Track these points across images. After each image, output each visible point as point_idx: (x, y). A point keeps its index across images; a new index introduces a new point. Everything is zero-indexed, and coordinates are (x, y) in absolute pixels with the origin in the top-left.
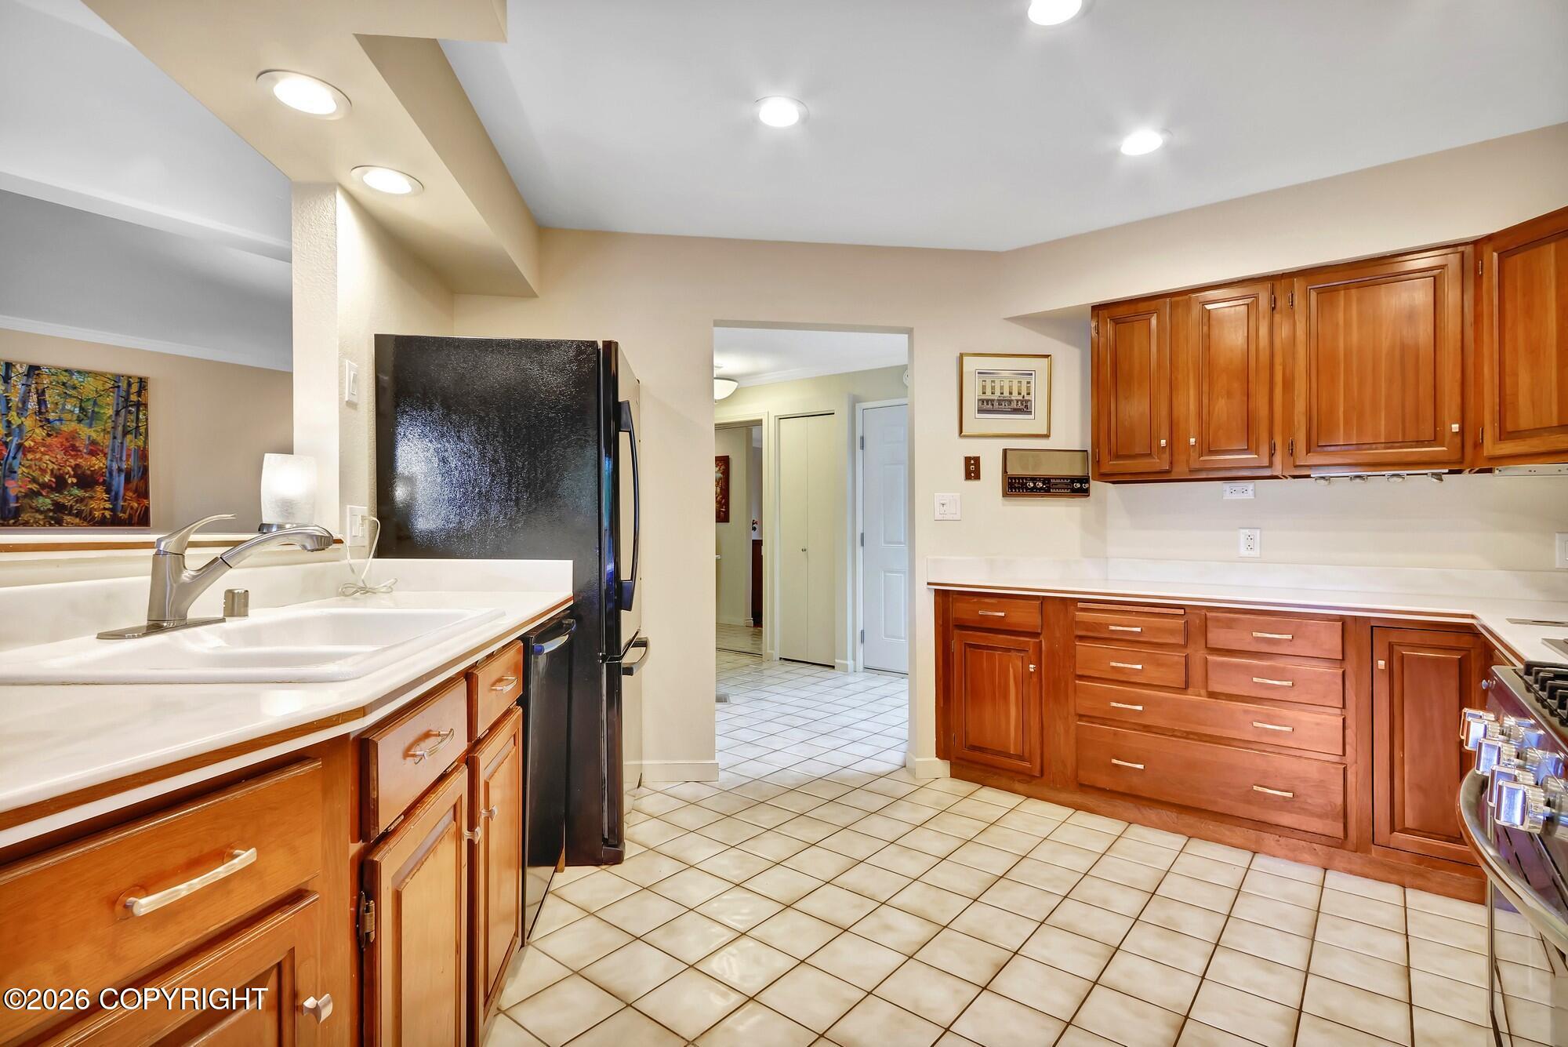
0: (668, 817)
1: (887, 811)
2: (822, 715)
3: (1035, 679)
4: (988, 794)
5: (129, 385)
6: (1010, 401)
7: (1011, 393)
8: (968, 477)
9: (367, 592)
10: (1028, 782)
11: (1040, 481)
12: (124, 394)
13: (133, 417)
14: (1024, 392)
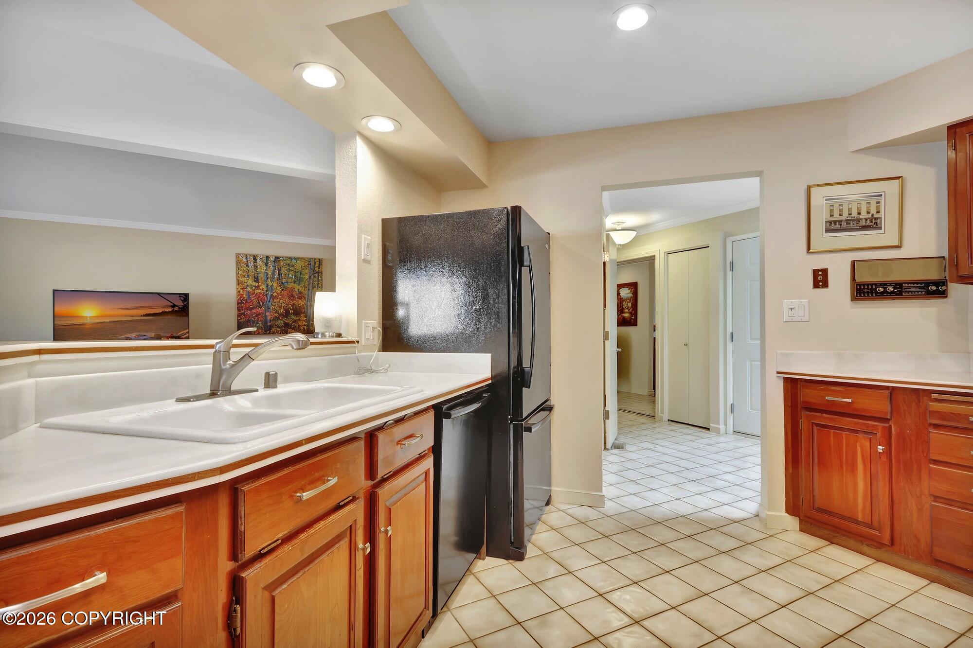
0: (563, 531)
1: (737, 553)
2: (695, 465)
3: (884, 459)
4: (834, 551)
5: (315, 263)
6: (858, 220)
7: (859, 213)
8: (816, 285)
9: (373, 372)
10: (877, 548)
11: (890, 285)
12: (312, 267)
13: (316, 279)
14: (873, 210)
